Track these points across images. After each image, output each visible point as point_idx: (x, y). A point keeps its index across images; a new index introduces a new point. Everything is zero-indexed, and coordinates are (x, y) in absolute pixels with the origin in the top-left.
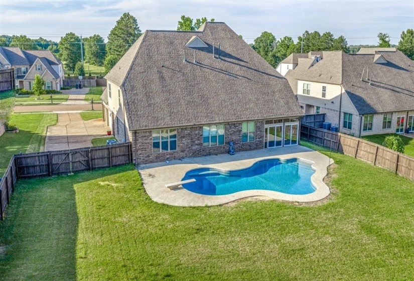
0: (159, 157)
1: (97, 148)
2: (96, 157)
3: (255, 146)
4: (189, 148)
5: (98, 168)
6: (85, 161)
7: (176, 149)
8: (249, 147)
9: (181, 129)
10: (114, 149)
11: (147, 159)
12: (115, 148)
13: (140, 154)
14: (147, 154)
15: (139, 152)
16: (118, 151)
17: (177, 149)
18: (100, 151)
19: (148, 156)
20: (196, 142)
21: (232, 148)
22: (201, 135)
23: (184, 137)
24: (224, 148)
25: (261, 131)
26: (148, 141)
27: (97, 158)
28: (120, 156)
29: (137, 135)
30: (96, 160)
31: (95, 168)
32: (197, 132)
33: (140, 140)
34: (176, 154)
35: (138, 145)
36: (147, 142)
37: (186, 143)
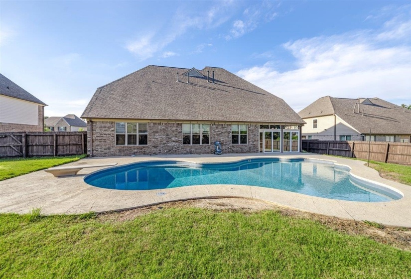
0: (123, 151)
1: (37, 134)
2: (34, 144)
3: (248, 149)
4: (164, 144)
5: (36, 156)
6: (18, 146)
7: (146, 144)
8: (241, 150)
9: (154, 123)
10: (61, 137)
11: (108, 151)
12: (63, 135)
13: (98, 145)
14: (107, 146)
15: (96, 143)
16: (67, 140)
17: (149, 144)
18: (41, 137)
19: (109, 148)
20: (173, 139)
21: (219, 148)
22: (180, 132)
23: (157, 132)
24: (209, 148)
25: (255, 135)
26: (109, 132)
27: (36, 145)
28: (69, 145)
29: (95, 124)
30: (35, 147)
31: (33, 156)
32: (174, 129)
33: (98, 130)
34: (146, 149)
35: (95, 136)
36: (107, 133)
37: (159, 139)
